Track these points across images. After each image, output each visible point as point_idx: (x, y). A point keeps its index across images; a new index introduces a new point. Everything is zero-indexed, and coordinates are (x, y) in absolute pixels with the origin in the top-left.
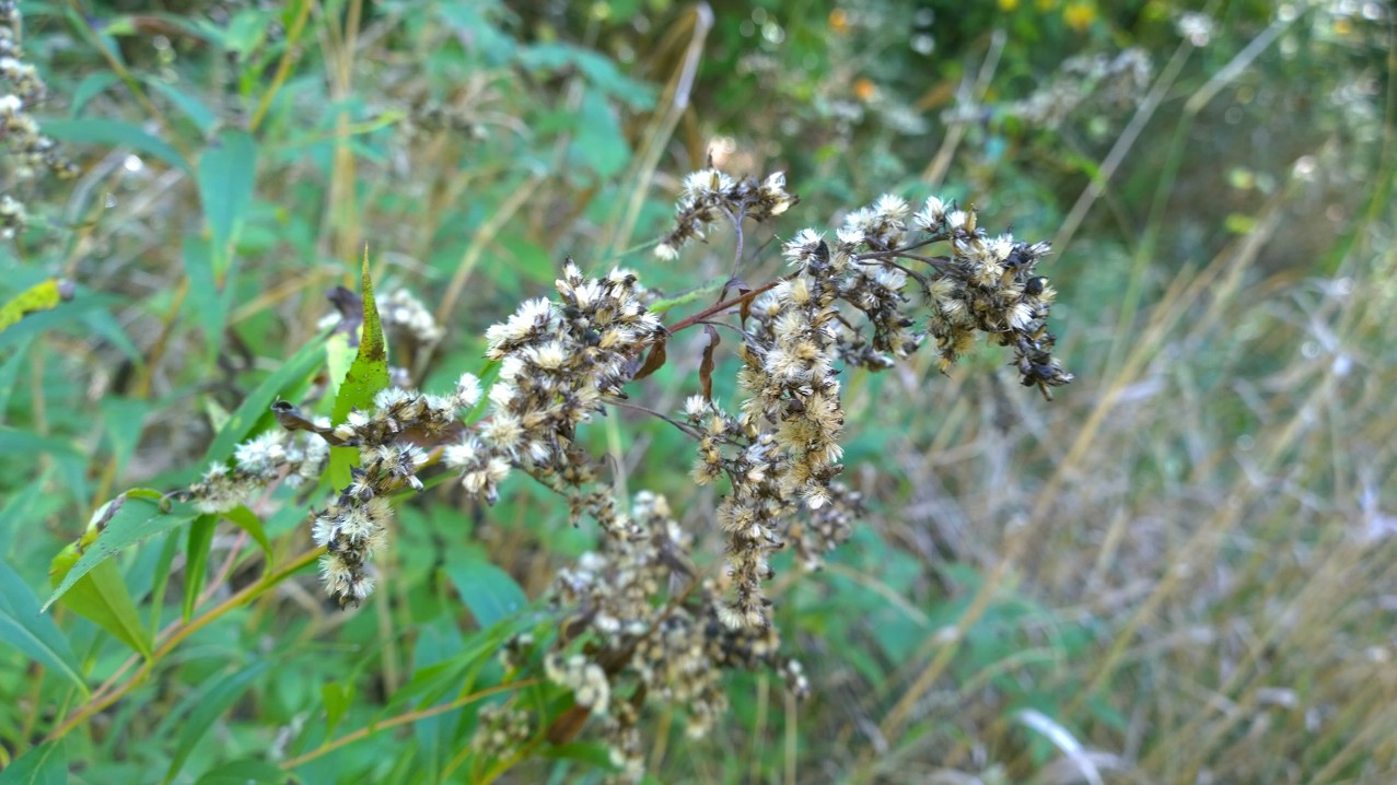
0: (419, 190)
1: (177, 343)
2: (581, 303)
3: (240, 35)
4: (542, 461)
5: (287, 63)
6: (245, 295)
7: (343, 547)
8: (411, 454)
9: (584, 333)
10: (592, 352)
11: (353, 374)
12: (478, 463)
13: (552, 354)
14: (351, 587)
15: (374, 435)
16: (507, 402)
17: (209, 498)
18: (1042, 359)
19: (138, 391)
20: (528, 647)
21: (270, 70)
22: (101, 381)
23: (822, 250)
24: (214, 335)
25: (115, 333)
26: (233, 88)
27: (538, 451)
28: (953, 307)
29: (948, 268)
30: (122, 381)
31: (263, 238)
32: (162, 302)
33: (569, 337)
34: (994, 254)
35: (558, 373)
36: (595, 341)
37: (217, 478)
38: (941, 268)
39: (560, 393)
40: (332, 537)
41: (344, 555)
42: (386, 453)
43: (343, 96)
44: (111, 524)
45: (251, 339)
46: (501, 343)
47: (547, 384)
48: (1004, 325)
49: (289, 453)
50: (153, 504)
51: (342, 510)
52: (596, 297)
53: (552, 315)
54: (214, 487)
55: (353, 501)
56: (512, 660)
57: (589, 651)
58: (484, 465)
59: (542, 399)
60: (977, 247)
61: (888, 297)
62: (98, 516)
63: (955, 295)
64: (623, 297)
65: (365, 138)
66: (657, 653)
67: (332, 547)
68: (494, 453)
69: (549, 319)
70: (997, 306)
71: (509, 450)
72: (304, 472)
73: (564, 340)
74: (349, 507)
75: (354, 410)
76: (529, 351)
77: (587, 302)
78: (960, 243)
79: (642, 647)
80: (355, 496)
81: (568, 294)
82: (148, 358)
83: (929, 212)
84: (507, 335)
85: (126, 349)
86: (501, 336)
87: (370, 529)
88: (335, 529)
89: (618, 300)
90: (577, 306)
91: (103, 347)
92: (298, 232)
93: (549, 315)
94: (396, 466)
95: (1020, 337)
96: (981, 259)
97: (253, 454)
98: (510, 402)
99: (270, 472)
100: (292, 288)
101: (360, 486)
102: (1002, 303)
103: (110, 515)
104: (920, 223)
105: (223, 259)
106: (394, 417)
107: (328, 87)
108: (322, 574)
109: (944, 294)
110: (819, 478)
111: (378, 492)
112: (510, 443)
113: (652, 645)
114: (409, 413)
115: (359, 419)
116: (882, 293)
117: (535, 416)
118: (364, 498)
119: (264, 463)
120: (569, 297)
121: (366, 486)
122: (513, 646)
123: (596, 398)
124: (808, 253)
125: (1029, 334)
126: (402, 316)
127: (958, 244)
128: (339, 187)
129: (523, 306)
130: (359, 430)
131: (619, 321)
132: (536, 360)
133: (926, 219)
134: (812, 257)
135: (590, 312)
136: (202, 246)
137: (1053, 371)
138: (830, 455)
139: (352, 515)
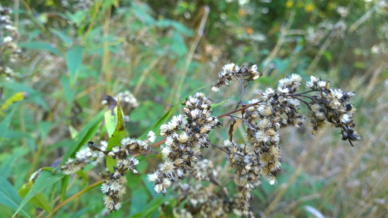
0: (128, 60)
1: (61, 105)
2: (193, 117)
3: (77, 18)
4: (181, 176)
5: (91, 26)
6: (79, 91)
7: (111, 194)
8: (133, 161)
9: (194, 128)
10: (197, 136)
11: (114, 135)
12: (159, 181)
13: (184, 137)
14: (114, 206)
15: (122, 155)
16: (168, 154)
17: (68, 170)
18: (351, 132)
19: (49, 119)
20: (168, 206)
21: (86, 29)
22: (40, 116)
23: (276, 97)
24: (70, 103)
25: (43, 104)
26: (76, 36)
27: (180, 172)
28: (320, 115)
29: (317, 100)
30: (45, 117)
31: (84, 75)
32: (56, 94)
33: (189, 129)
34: (336, 97)
35: (186, 144)
36: (198, 131)
37: (70, 164)
38: (314, 100)
39: (187, 151)
40: (107, 191)
41: (112, 196)
42: (125, 162)
43: (106, 36)
44: (37, 180)
45: (81, 103)
46: (165, 131)
47: (182, 148)
48: (338, 121)
49: (93, 154)
50: (50, 171)
51: (111, 181)
52: (197, 113)
53: (183, 121)
54: (69, 166)
55: (114, 178)
56: (163, 210)
57: (186, 206)
58: (162, 181)
59: (180, 153)
60: (330, 95)
61: (294, 108)
62: (33, 176)
63: (321, 111)
64: (207, 114)
65: (114, 47)
66: (208, 209)
67: (107, 194)
68: (165, 176)
69: (182, 122)
70: (337, 115)
71: (170, 175)
72: (98, 161)
73: (187, 131)
74: (113, 180)
75: (114, 147)
76: (175, 135)
77: (195, 116)
78: (324, 93)
79: (203, 207)
80: (115, 177)
81: (188, 113)
82: (53, 110)
83: (312, 82)
84: (167, 129)
85: (46, 107)
86: (166, 129)
87: (120, 188)
88: (108, 188)
89: (205, 114)
90: (191, 118)
91: (40, 107)
92: (94, 73)
93: (182, 121)
94: (128, 166)
95: (344, 125)
96: (332, 99)
97: (82, 155)
98: (169, 154)
99: (87, 161)
100: (92, 89)
101: (116, 174)
102: (338, 114)
103: (36, 177)
104: (308, 86)
105: (73, 81)
106: (127, 149)
107: (102, 33)
108: (104, 202)
109: (316, 110)
110: (272, 173)
111: (122, 174)
112: (170, 171)
113: (206, 207)
114: (132, 147)
115: (116, 150)
116: (291, 107)
117: (179, 161)
118: (118, 177)
119: (85, 158)
120: (188, 114)
121: (119, 174)
122: (163, 206)
123: (199, 152)
124: (270, 97)
125: (347, 124)
126: (127, 99)
127: (323, 93)
128: (105, 61)
129: (173, 118)
130: (116, 153)
131: (206, 122)
132: (178, 139)
133: (310, 84)
134: (272, 99)
135: (196, 119)
136: (67, 79)
137: (354, 136)
138: (277, 165)
139: (114, 183)
